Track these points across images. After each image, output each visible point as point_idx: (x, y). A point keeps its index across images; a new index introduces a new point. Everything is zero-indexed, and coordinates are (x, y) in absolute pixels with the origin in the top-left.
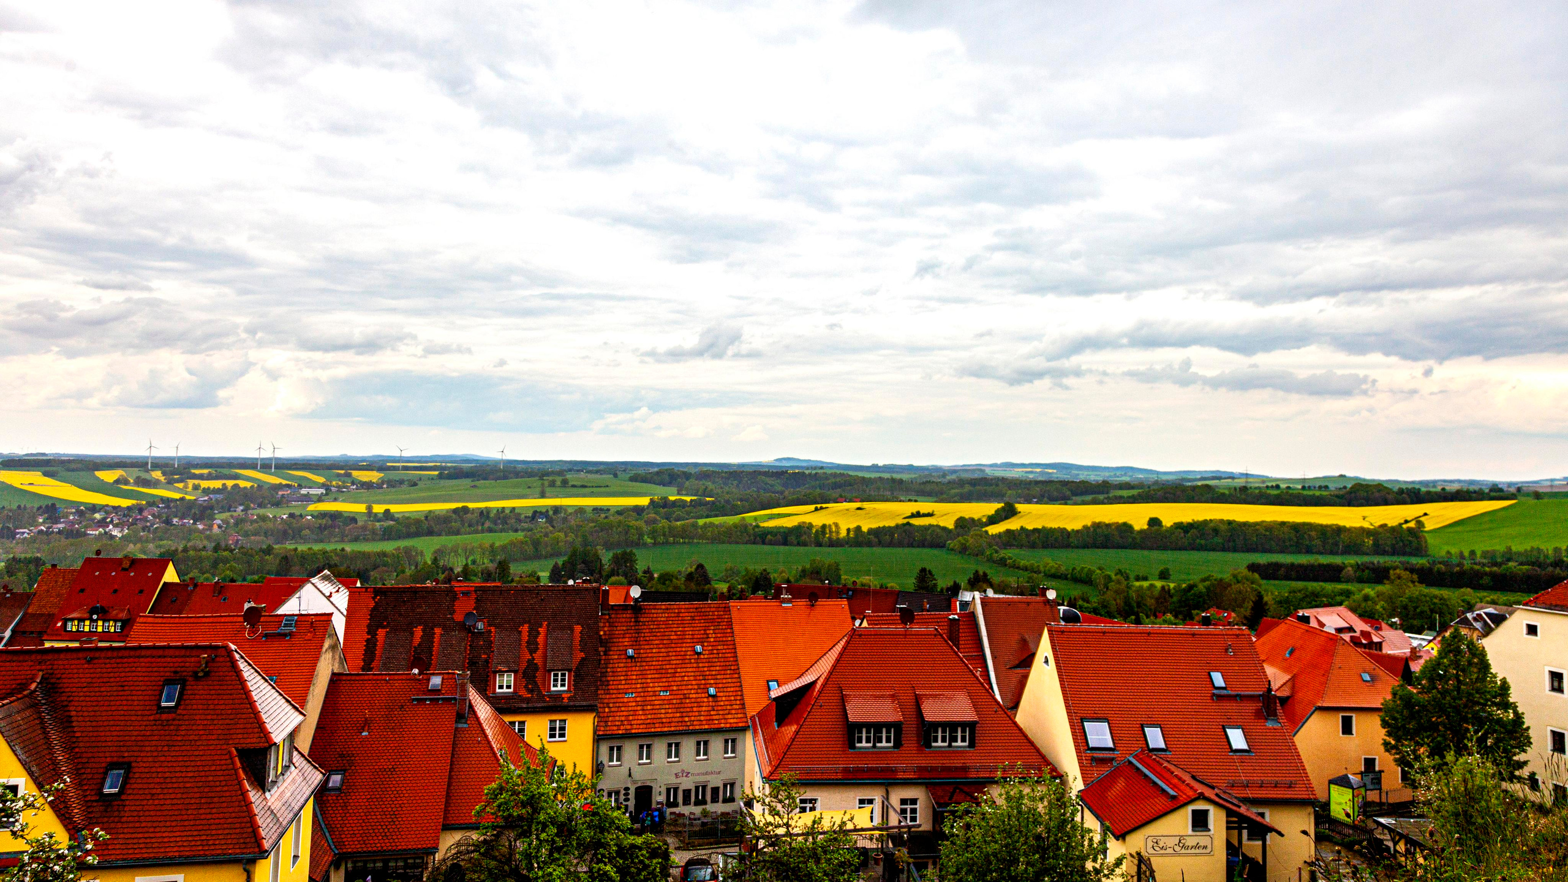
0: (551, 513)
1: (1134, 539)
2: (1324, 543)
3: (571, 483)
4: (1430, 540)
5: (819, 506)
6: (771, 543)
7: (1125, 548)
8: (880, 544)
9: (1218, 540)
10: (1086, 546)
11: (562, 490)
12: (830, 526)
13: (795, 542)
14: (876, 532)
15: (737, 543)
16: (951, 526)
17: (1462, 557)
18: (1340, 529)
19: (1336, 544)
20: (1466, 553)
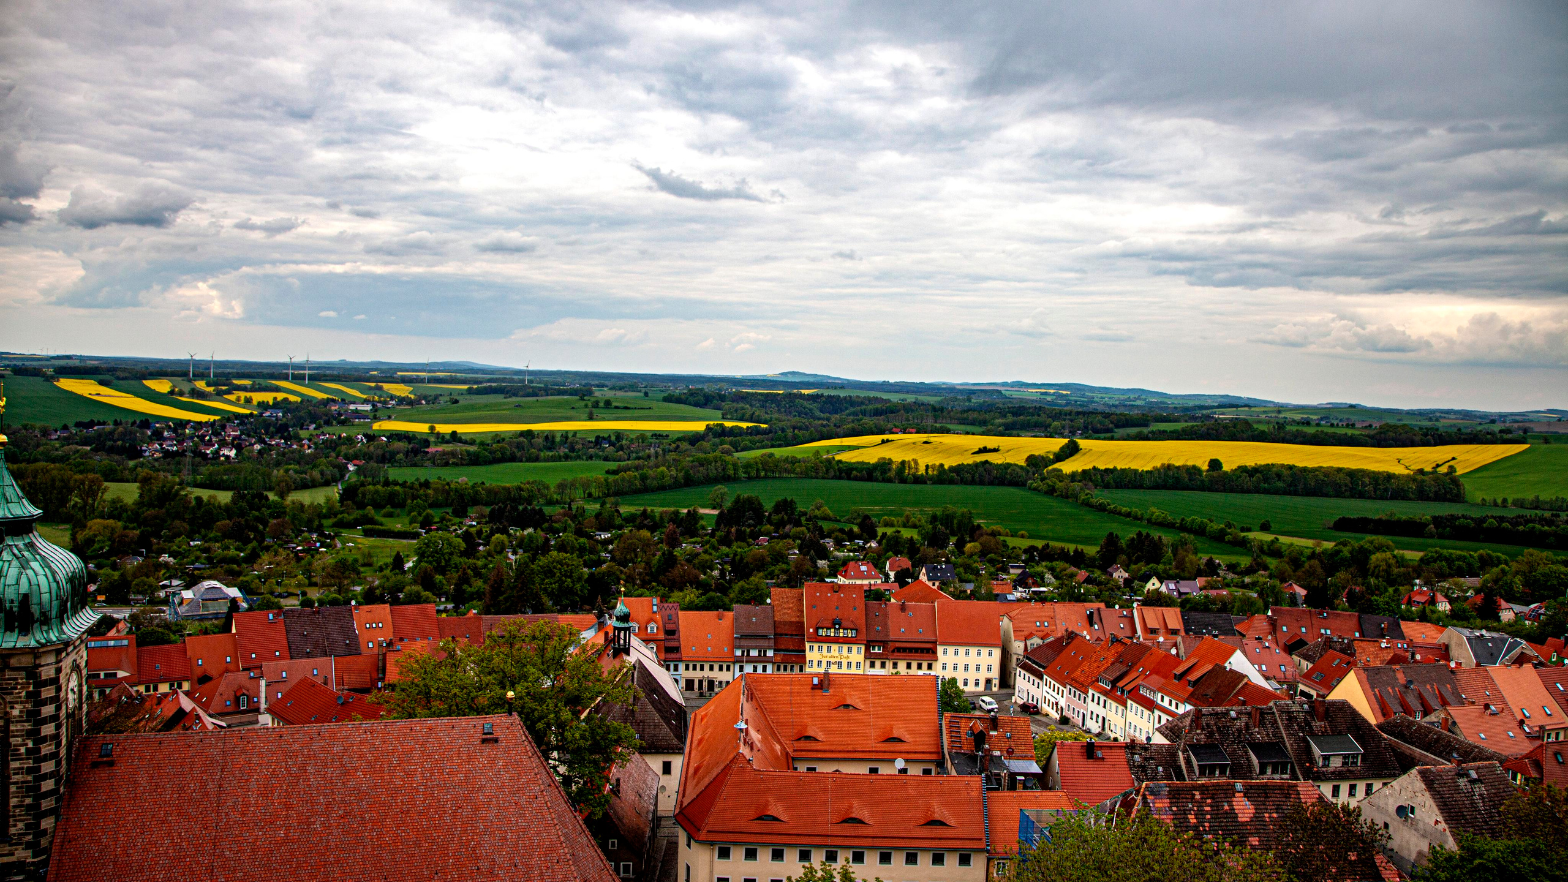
0: (613, 438)
1: (1203, 481)
2: (1375, 490)
3: (614, 404)
4: (1468, 486)
5: (885, 437)
6: (856, 479)
7: (1193, 489)
8: (963, 482)
9: (1280, 484)
10: (1157, 487)
11: (607, 411)
12: (909, 461)
13: (880, 479)
14: (958, 469)
15: (823, 478)
16: (1023, 463)
17: (1496, 504)
18: (1389, 477)
19: (1386, 490)
20: (1499, 501)
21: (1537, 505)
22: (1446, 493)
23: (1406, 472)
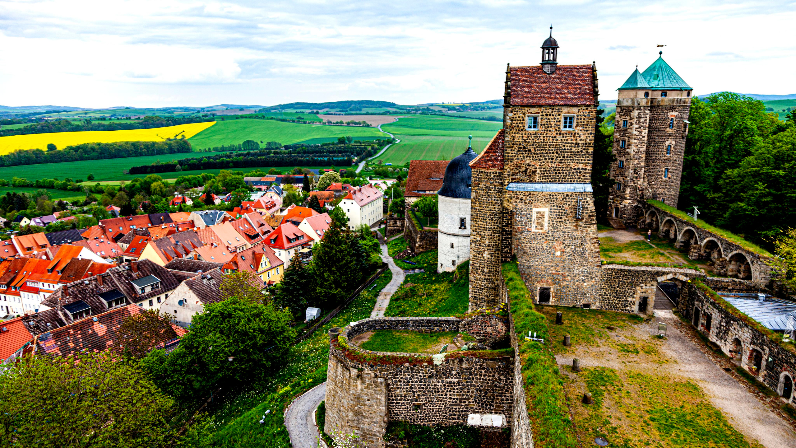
2: (148, 151)
4: (192, 144)
9: (94, 154)
17: (206, 151)
18: (154, 144)
19: (153, 150)
20: (207, 149)
21: (223, 149)
22: (183, 148)
23: (161, 140)
